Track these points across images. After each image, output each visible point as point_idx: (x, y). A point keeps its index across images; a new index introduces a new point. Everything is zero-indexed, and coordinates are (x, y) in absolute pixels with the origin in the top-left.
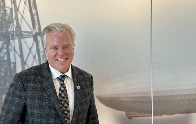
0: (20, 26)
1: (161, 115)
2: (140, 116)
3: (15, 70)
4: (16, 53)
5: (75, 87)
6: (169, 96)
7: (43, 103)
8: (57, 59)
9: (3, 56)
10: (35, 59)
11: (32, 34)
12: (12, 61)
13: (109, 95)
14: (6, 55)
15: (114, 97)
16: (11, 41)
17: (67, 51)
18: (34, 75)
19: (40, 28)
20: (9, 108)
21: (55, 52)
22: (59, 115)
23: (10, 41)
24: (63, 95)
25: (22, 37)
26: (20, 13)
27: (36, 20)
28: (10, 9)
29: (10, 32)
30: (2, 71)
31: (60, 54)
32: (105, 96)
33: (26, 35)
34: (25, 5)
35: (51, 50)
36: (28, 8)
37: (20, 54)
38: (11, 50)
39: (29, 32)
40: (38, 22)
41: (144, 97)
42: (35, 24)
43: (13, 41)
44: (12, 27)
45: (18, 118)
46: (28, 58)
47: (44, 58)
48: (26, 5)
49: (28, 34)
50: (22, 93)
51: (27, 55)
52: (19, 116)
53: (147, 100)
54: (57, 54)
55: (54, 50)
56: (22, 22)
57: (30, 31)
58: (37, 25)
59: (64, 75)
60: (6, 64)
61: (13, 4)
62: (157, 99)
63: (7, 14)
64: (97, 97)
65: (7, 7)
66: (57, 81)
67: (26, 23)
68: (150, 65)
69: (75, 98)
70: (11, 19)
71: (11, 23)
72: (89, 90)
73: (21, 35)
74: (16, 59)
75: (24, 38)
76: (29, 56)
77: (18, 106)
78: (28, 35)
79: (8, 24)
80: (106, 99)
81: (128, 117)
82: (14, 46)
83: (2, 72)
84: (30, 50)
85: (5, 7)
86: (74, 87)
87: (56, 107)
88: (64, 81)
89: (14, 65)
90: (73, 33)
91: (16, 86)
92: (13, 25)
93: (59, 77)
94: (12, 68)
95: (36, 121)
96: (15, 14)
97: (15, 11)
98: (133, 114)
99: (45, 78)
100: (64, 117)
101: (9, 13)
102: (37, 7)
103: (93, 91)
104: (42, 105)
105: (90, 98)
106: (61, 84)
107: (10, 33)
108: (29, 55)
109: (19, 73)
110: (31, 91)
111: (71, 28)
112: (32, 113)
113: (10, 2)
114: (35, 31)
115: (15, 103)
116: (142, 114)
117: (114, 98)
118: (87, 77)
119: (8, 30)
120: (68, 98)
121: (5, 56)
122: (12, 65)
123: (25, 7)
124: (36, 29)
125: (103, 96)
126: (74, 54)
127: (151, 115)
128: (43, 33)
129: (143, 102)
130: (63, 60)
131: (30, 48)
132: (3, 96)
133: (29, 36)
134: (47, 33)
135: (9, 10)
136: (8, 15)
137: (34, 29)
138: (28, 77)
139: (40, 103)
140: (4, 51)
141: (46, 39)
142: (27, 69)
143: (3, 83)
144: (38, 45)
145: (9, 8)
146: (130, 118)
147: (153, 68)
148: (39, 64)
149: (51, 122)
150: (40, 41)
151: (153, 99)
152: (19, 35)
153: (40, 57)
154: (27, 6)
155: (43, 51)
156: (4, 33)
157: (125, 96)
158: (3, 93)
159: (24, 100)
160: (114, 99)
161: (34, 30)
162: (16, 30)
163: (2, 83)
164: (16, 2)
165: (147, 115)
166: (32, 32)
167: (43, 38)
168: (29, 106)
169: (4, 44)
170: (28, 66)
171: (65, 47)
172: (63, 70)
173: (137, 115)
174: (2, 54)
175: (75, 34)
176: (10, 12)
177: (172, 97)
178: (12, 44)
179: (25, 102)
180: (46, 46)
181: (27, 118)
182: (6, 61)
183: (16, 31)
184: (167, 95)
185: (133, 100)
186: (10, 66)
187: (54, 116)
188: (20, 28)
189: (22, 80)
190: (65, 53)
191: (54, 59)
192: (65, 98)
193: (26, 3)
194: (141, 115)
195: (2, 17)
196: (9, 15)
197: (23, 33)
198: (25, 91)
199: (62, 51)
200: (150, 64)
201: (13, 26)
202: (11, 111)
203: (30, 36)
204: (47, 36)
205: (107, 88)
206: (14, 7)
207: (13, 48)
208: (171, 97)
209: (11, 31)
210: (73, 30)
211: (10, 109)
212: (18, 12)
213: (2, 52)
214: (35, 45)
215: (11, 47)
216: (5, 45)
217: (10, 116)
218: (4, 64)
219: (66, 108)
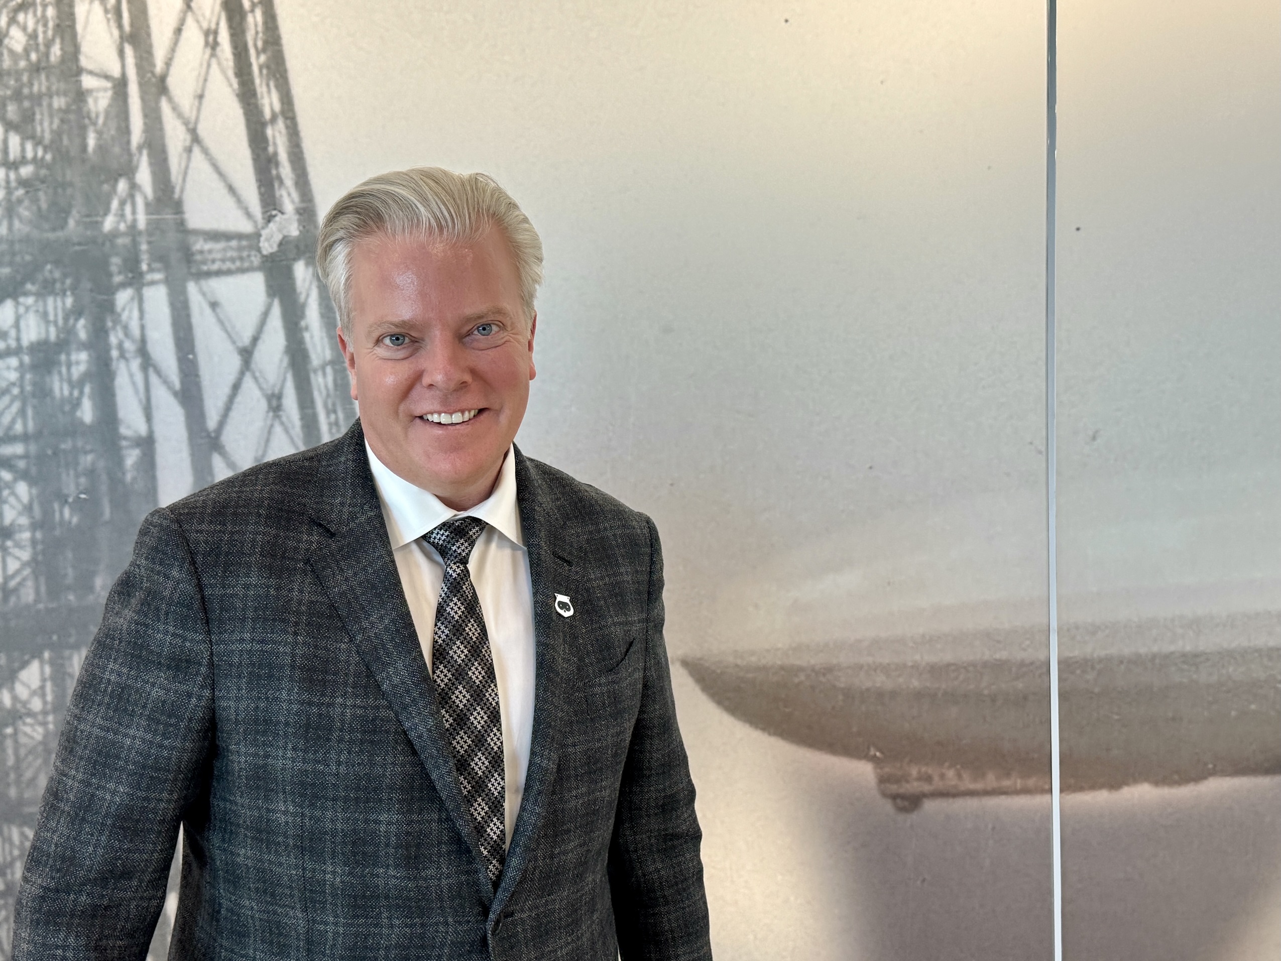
0: (176, 196)
1: (1114, 785)
2: (972, 793)
3: (152, 491)
4: (154, 379)
5: (540, 598)
6: (1168, 656)
7: (329, 705)
8: (418, 413)
9: (71, 394)
10: (277, 417)
11: (259, 250)
12: (129, 427)
13: (768, 651)
14: (87, 389)
15: (798, 663)
16: (123, 297)
17: (484, 360)
18: (268, 517)
19: (306, 212)
20: (110, 736)
21: (406, 363)
22: (431, 782)
23: (113, 293)
24: (459, 652)
25: (194, 270)
26: (175, 108)
27: (283, 156)
28: (109, 85)
29: (115, 234)
30: (67, 496)
31: (438, 378)
32: (739, 662)
33: (219, 256)
34: (207, 56)
35: (381, 351)
36: (231, 73)
37: (182, 383)
38: (122, 355)
39: (240, 236)
40: (294, 169)
41: (998, 667)
42: (276, 185)
43: (132, 299)
44: (122, 203)
45: (169, 801)
46: (235, 406)
47: (335, 412)
48: (213, 55)
49: (231, 248)
50: (191, 641)
51: (225, 391)
52: (171, 792)
53: (1020, 685)
54: (418, 377)
55: (401, 354)
56: (190, 172)
57: (246, 227)
58: (287, 188)
59: (464, 519)
60: (88, 447)
61: (129, 51)
62: (1090, 676)
63: (89, 118)
64: (685, 663)
65: (91, 73)
66: (418, 556)
67: (215, 176)
68: (1040, 452)
69: (539, 676)
70: (117, 150)
71: (120, 175)
72: (632, 623)
73: (188, 255)
74: (157, 416)
75: (209, 274)
76: (239, 399)
77: (167, 725)
78: (229, 254)
79: (102, 183)
80: (750, 675)
81: (894, 797)
82: (142, 328)
83: (66, 501)
84: (247, 354)
85: (80, 71)
86: (536, 603)
87: (412, 735)
88: (464, 561)
89: (144, 454)
90: (522, 237)
91: (152, 595)
92: (134, 186)
93: (431, 532)
94: (129, 477)
95: (287, 823)
96: (145, 116)
97: (143, 99)
98: (929, 779)
99: (344, 537)
100: (469, 800)
101: (107, 113)
102: (285, 71)
103: (659, 625)
104: (321, 715)
105: (638, 675)
106: (446, 577)
107: (113, 245)
108: (236, 387)
109: (173, 508)
110: (249, 624)
111: (512, 206)
112: (257, 767)
113: (111, 34)
114: (280, 230)
115: (144, 707)
116: (983, 775)
117: (801, 669)
118: (619, 532)
119: (102, 223)
120: (490, 675)
121: (81, 393)
122: (132, 457)
123: (207, 73)
124: (283, 213)
125: (731, 659)
126: (532, 376)
127: (1047, 787)
128: (326, 237)
129: (993, 699)
130: (457, 418)
131: (246, 340)
132: (70, 658)
133: (238, 264)
134: (350, 237)
135: (105, 90)
136: (101, 121)
137: (269, 219)
138: (232, 533)
139: (310, 704)
140: (78, 363)
141: (347, 280)
142: (222, 483)
143: (70, 572)
144: (296, 324)
145: (107, 77)
146: (906, 803)
147: (1059, 473)
148: (302, 448)
149: (383, 828)
150: (308, 296)
151: (1061, 680)
152: (175, 257)
153: (312, 402)
154: (225, 63)
155: (332, 363)
156: (74, 244)
157: (870, 660)
158: (72, 640)
159: (202, 687)
160: (802, 677)
161: (269, 221)
162: (149, 223)
163: (66, 575)
164: (149, 35)
165: (1019, 783)
166: (258, 235)
167: (324, 270)
168: (237, 722)
169: (77, 320)
170: (231, 464)
171: (469, 333)
172: (459, 482)
173: (953, 783)
174: (61, 380)
175: (538, 247)
176: (110, 106)
177: (1185, 667)
178: (124, 316)
179: (213, 700)
180: (347, 327)
181: (225, 800)
182: (90, 427)
183: (155, 227)
184: (1155, 649)
185: (928, 684)
186: (119, 461)
187: (401, 788)
188: (178, 207)
189: (192, 554)
190: (473, 372)
191: (397, 413)
192: (476, 674)
193: (213, 45)
194: (979, 786)
195: (61, 140)
196: (105, 124)
197: (199, 245)
198: (207, 623)
199: (453, 360)
200: (1043, 449)
201: (132, 196)
202: (118, 757)
203: (246, 265)
204: (350, 259)
205: (756, 606)
206: (139, 67)
207: (133, 341)
208: (1184, 662)
209: (122, 227)
210: (526, 220)
211: (114, 743)
212: (164, 105)
213: (64, 370)
214: (276, 321)
215: (121, 334)
216: (82, 322)
217: (114, 793)
218: (76, 451)
219: (480, 741)
